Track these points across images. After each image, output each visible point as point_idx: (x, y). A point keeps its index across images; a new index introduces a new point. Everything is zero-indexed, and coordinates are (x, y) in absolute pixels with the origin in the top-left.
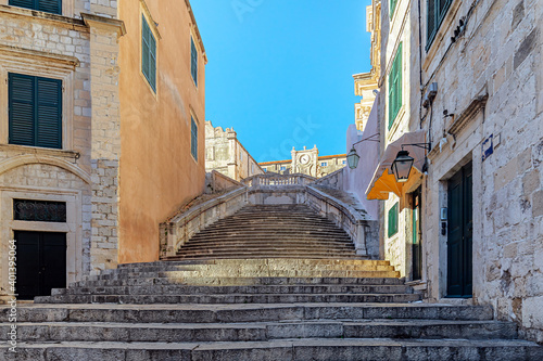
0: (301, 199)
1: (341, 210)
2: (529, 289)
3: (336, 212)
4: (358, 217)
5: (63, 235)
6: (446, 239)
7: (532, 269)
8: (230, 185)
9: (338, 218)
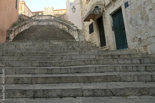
0: (51, 23)
1: (68, 26)
2: (149, 43)
3: (66, 27)
4: (75, 28)
6: (114, 32)
7: (148, 37)
8: (27, 18)
9: (67, 29)
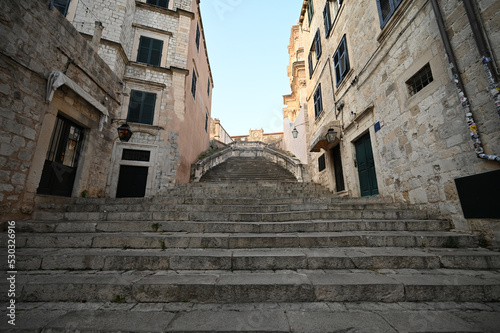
0: (259, 154)
1: (286, 159)
2: (411, 186)
3: (283, 160)
5: (147, 168)
6: (357, 169)
7: (411, 177)
8: (222, 146)
9: (284, 164)
